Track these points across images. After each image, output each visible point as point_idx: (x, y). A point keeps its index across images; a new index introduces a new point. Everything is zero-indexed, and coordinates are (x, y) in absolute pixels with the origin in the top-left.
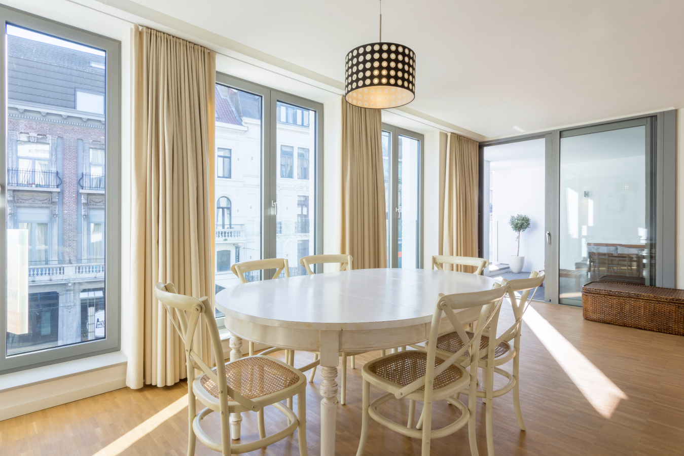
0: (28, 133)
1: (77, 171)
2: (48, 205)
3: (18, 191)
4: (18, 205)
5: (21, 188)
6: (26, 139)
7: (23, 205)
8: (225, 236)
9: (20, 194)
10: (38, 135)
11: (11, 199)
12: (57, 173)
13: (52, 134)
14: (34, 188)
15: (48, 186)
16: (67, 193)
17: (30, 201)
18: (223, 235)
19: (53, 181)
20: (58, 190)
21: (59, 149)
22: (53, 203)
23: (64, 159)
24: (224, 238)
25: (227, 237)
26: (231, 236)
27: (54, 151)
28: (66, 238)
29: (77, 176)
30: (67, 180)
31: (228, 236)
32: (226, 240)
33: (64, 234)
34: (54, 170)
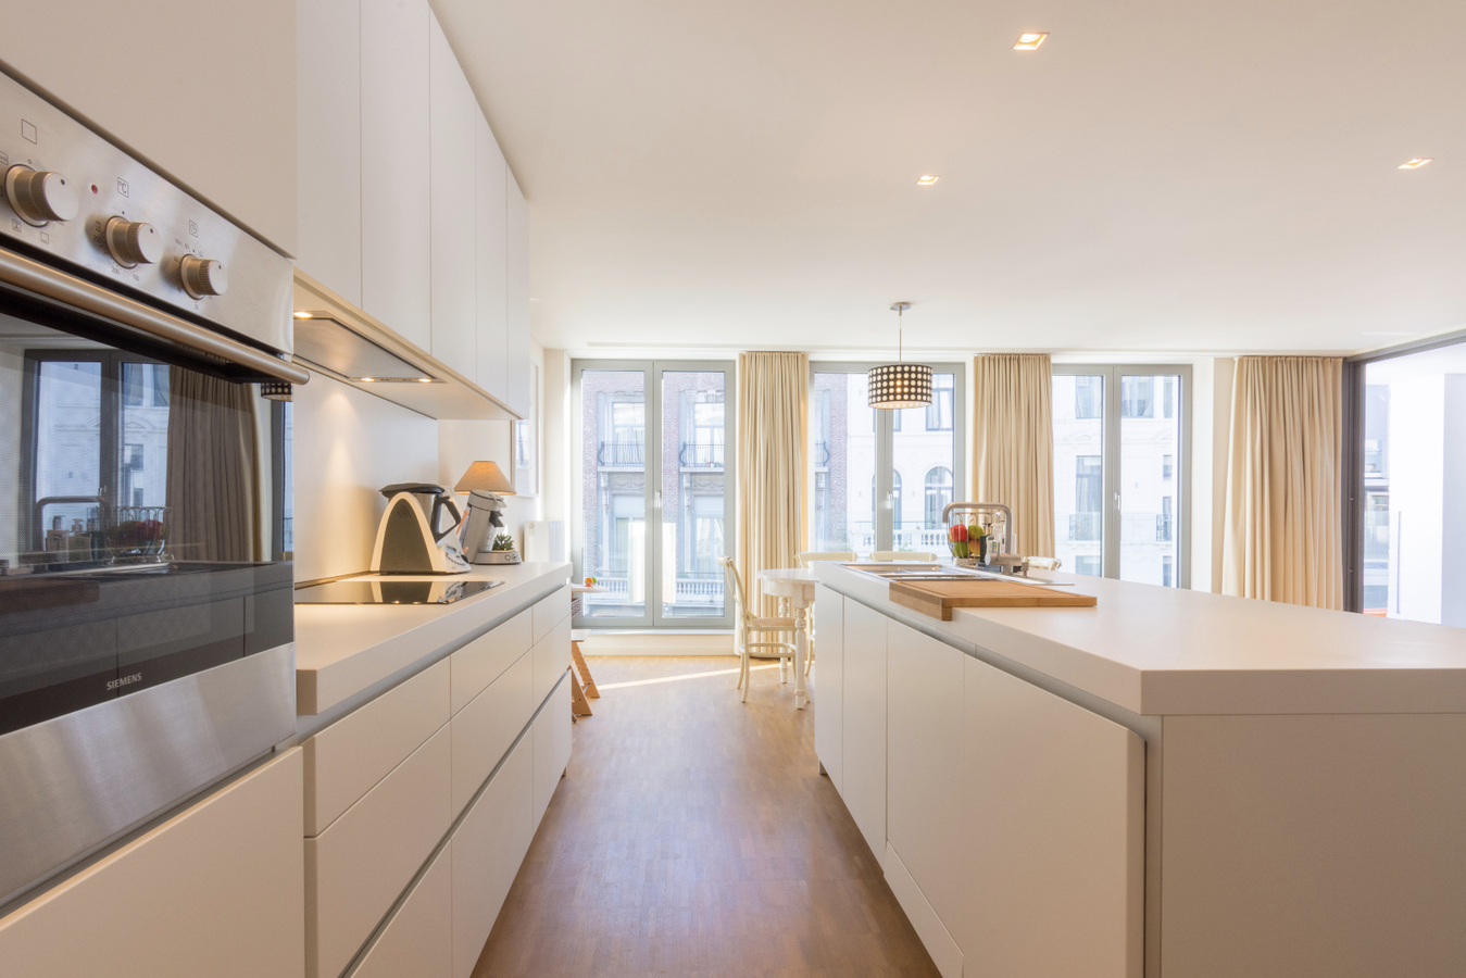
0: (706, 391)
3: (695, 473)
4: (696, 493)
5: (698, 470)
6: (704, 400)
7: (700, 493)
9: (697, 477)
11: (688, 485)
14: (712, 469)
17: (708, 488)
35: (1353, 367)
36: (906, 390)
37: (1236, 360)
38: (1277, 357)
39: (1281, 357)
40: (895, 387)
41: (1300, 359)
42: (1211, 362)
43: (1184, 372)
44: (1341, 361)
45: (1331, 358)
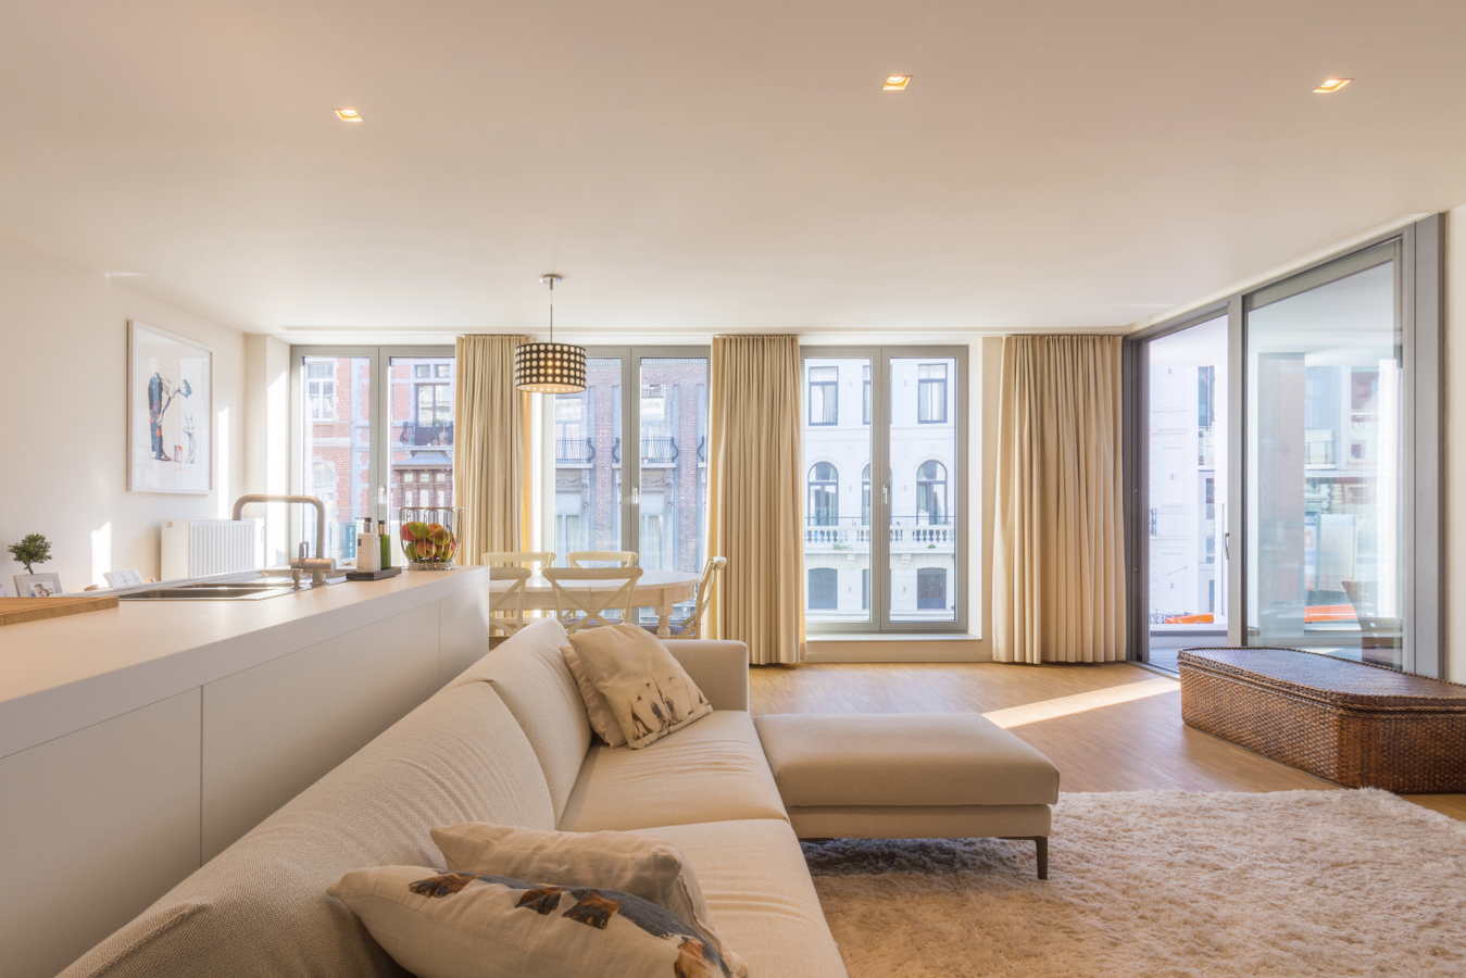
1: (696, 434)
2: (662, 489)
8: (931, 539)
10: (651, 386)
12: (673, 440)
13: (666, 382)
15: (661, 460)
16: (684, 470)
18: (928, 537)
19: (668, 452)
20: (673, 465)
21: (676, 403)
22: (668, 485)
23: (680, 418)
24: (928, 543)
25: (935, 542)
26: (945, 539)
27: (669, 405)
28: (683, 537)
29: (697, 443)
30: (683, 449)
31: (938, 539)
32: (932, 547)
33: (680, 531)
34: (668, 435)
35: (1134, 346)
36: (558, 371)
37: (1004, 338)
38: (1049, 335)
39: (1053, 335)
40: (546, 367)
41: (1075, 338)
42: (980, 341)
43: (960, 353)
44: (1120, 339)
45: (1109, 336)
